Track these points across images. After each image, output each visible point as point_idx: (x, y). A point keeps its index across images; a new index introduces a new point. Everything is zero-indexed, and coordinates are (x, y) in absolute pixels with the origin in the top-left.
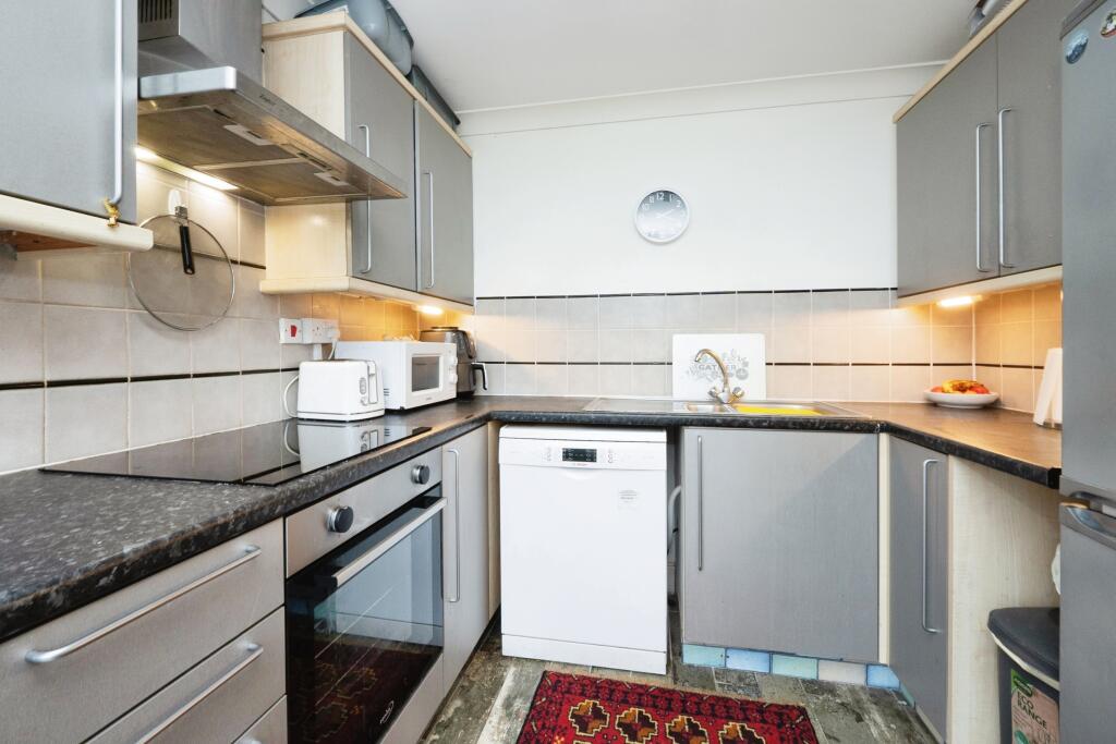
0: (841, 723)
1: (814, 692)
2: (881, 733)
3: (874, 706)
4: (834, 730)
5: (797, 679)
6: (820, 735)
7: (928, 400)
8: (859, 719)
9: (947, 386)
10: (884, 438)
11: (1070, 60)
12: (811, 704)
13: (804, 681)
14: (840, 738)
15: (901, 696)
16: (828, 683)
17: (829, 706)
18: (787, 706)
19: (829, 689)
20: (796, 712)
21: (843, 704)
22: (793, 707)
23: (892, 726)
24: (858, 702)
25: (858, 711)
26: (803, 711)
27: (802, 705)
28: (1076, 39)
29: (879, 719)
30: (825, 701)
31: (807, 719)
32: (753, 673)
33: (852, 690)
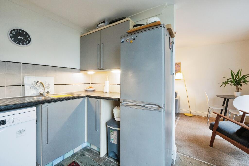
0: (81, 159)
1: (74, 156)
2: (88, 155)
3: (85, 151)
4: (81, 161)
5: (70, 157)
6: (79, 164)
7: (85, 90)
8: (84, 155)
9: (89, 88)
10: (86, 98)
11: (122, 42)
12: (75, 159)
13: (71, 156)
14: (83, 161)
15: (88, 146)
16: (76, 153)
17: (78, 157)
18: (71, 163)
19: (76, 154)
20: (73, 163)
21: (80, 155)
22: (72, 163)
23: (89, 152)
24: (82, 152)
25: (83, 154)
26: (74, 162)
27: (73, 161)
28: (123, 40)
29: (86, 153)
30: (77, 157)
31: (76, 163)
32: (60, 162)
33: (80, 151)
